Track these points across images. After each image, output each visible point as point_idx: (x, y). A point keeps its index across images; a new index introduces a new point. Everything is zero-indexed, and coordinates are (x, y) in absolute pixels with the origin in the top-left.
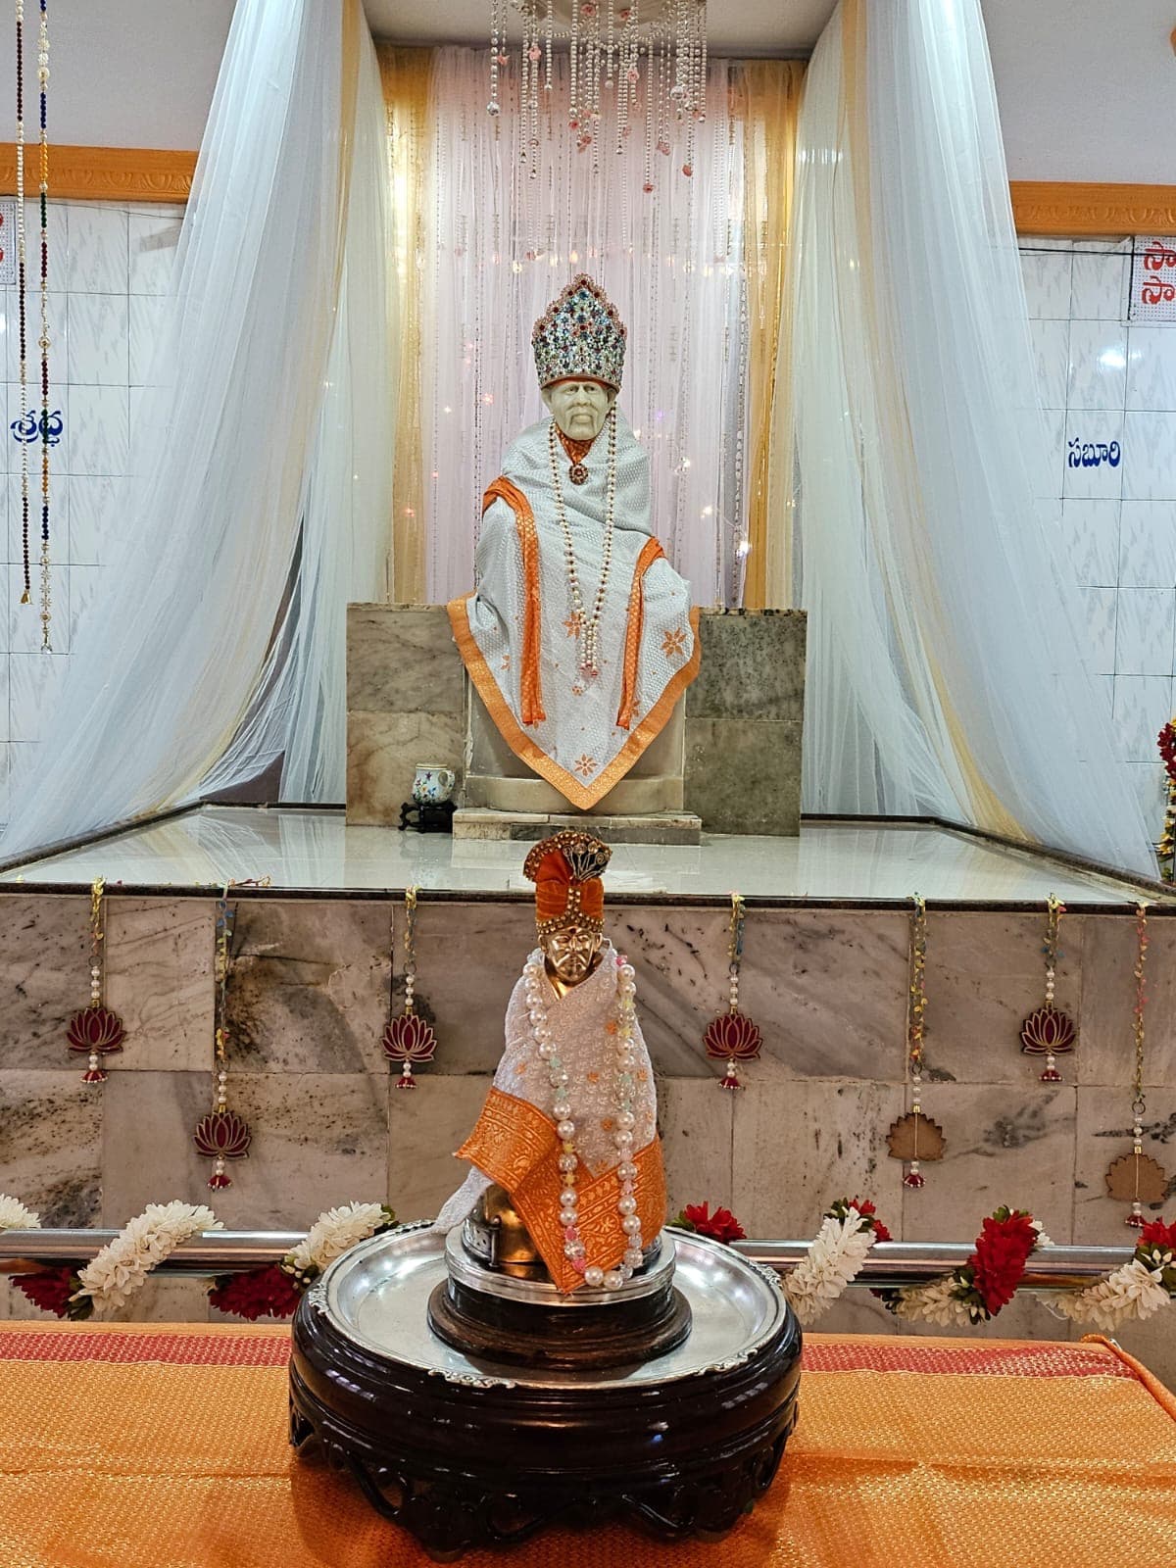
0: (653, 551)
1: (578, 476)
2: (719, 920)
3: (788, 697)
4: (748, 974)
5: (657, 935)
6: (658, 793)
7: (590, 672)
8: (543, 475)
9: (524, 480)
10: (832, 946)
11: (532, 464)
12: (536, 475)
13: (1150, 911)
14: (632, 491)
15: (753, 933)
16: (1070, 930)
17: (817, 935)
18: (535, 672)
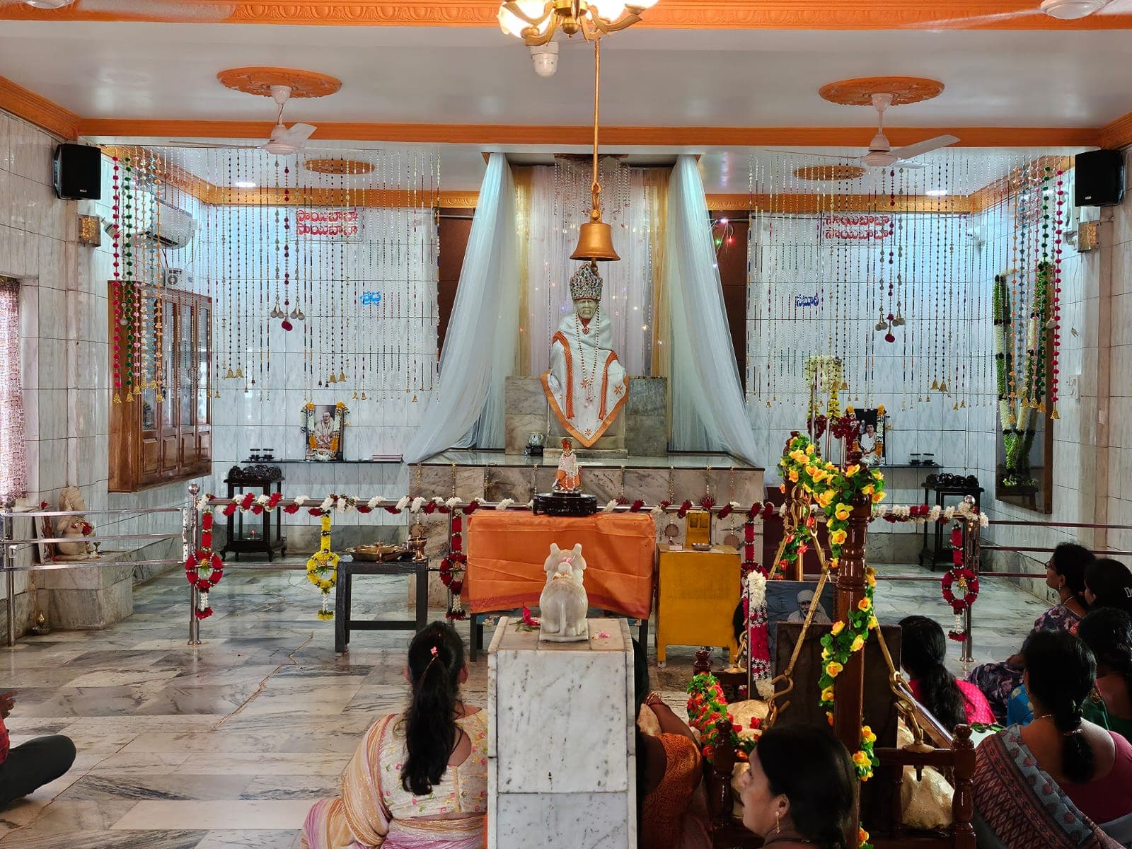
0: (613, 356)
1: (586, 331)
2: (618, 472)
3: (661, 408)
4: (626, 487)
5: (601, 476)
6: (615, 441)
7: (590, 400)
8: (574, 331)
9: (567, 333)
10: (648, 479)
11: (570, 327)
12: (570, 331)
13: (735, 469)
14: (605, 335)
15: (627, 475)
16: (713, 474)
17: (644, 476)
18: (571, 401)
